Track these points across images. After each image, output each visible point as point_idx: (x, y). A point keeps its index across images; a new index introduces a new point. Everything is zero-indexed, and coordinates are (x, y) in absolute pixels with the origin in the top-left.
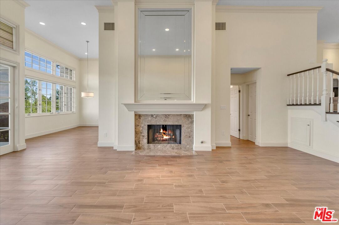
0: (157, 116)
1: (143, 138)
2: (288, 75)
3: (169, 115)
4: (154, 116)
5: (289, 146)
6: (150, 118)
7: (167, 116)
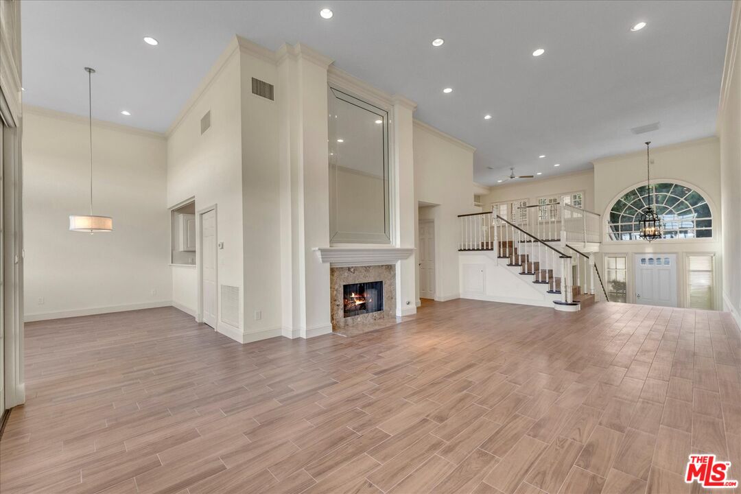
0: (356, 269)
1: (338, 310)
2: (459, 216)
3: (369, 267)
4: (352, 270)
5: (461, 297)
6: (346, 274)
7: (367, 268)
